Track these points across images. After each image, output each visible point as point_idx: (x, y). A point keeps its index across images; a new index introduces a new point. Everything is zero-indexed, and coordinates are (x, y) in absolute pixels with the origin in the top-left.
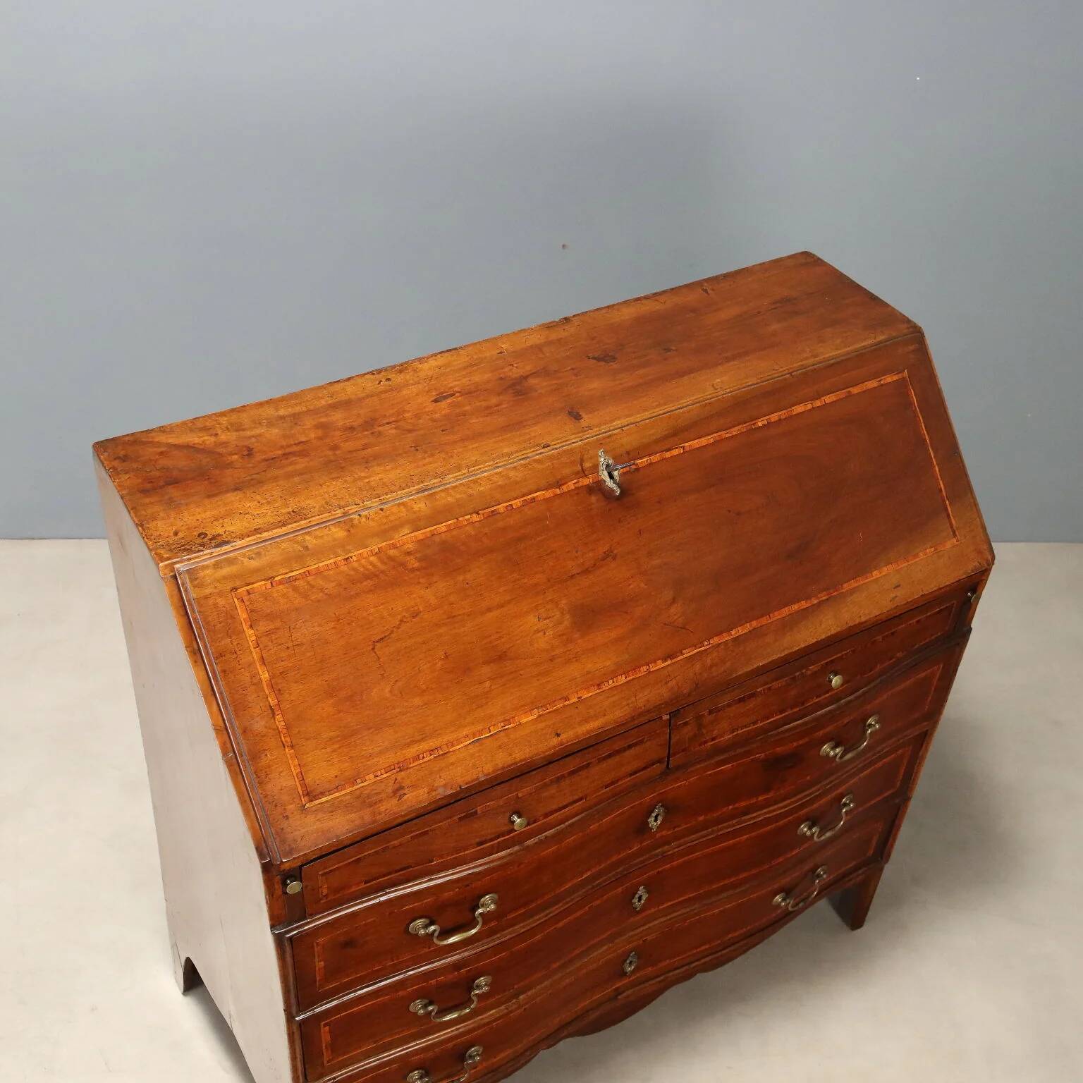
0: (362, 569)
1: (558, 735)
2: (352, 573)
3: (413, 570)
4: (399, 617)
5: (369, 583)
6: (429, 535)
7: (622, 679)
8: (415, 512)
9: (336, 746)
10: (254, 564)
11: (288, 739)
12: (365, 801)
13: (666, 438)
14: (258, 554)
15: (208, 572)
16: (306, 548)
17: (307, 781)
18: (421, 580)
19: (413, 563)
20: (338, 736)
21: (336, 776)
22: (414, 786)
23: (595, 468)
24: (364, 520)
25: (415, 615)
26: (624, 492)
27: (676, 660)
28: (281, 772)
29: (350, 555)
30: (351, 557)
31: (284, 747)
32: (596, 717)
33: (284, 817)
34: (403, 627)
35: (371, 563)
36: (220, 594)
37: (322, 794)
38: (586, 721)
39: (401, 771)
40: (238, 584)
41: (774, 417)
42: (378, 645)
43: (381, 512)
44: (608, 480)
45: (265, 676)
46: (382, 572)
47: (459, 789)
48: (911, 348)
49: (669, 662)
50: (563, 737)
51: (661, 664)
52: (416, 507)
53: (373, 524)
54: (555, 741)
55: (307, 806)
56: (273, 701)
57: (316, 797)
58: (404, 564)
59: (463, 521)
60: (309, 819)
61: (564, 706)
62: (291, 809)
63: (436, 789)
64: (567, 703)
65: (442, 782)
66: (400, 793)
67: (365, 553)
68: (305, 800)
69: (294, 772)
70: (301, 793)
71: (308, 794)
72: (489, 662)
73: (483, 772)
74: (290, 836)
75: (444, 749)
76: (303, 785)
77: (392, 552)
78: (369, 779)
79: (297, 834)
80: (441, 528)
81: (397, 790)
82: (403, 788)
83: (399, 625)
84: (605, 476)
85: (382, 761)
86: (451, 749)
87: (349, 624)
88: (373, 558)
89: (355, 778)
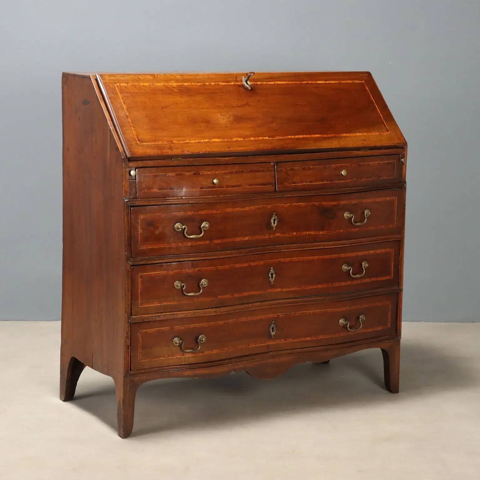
0: (158, 88)
2: (154, 88)
3: (176, 92)
4: (171, 103)
5: (160, 92)
6: (181, 85)
7: (252, 139)
8: (176, 78)
9: (149, 131)
10: (122, 78)
11: (133, 125)
12: (160, 147)
13: (267, 78)
14: (123, 76)
15: (107, 77)
16: (139, 79)
18: (179, 95)
19: (176, 90)
20: (150, 129)
21: (149, 139)
22: (177, 149)
23: (241, 81)
24: (159, 76)
25: (177, 104)
26: (252, 89)
27: (273, 138)
28: (130, 133)
30: (155, 84)
31: (131, 127)
32: (244, 147)
33: (131, 144)
34: (172, 106)
35: (161, 87)
36: (111, 83)
37: (144, 142)
38: (240, 146)
39: (172, 143)
40: (116, 82)
41: (310, 82)
42: (163, 108)
43: (165, 75)
44: (246, 85)
45: (125, 107)
46: (165, 90)
47: (193, 153)
48: (366, 75)
49: (271, 138)
50: (231, 149)
51: (267, 138)
52: (177, 77)
53: (161, 78)
54: (228, 149)
55: (139, 144)
56: (127, 114)
57: (142, 142)
58: (173, 90)
59: (193, 84)
60: (140, 147)
61: (231, 141)
62: (133, 143)
63: (184, 151)
64: (232, 140)
65: (187, 150)
66: (172, 149)
67: (159, 84)
68: (138, 142)
69: (135, 134)
70: (137, 140)
71: (139, 141)
72: (203, 122)
73: (201, 151)
74: (133, 150)
75: (187, 141)
76: (138, 138)
77: (169, 86)
78: (160, 142)
79: (136, 150)
80: (186, 84)
81: (170, 148)
82: (172, 148)
83: (171, 105)
84: (245, 83)
85: (165, 139)
86: (190, 142)
87: (154, 101)
88: (162, 86)
89: (156, 141)
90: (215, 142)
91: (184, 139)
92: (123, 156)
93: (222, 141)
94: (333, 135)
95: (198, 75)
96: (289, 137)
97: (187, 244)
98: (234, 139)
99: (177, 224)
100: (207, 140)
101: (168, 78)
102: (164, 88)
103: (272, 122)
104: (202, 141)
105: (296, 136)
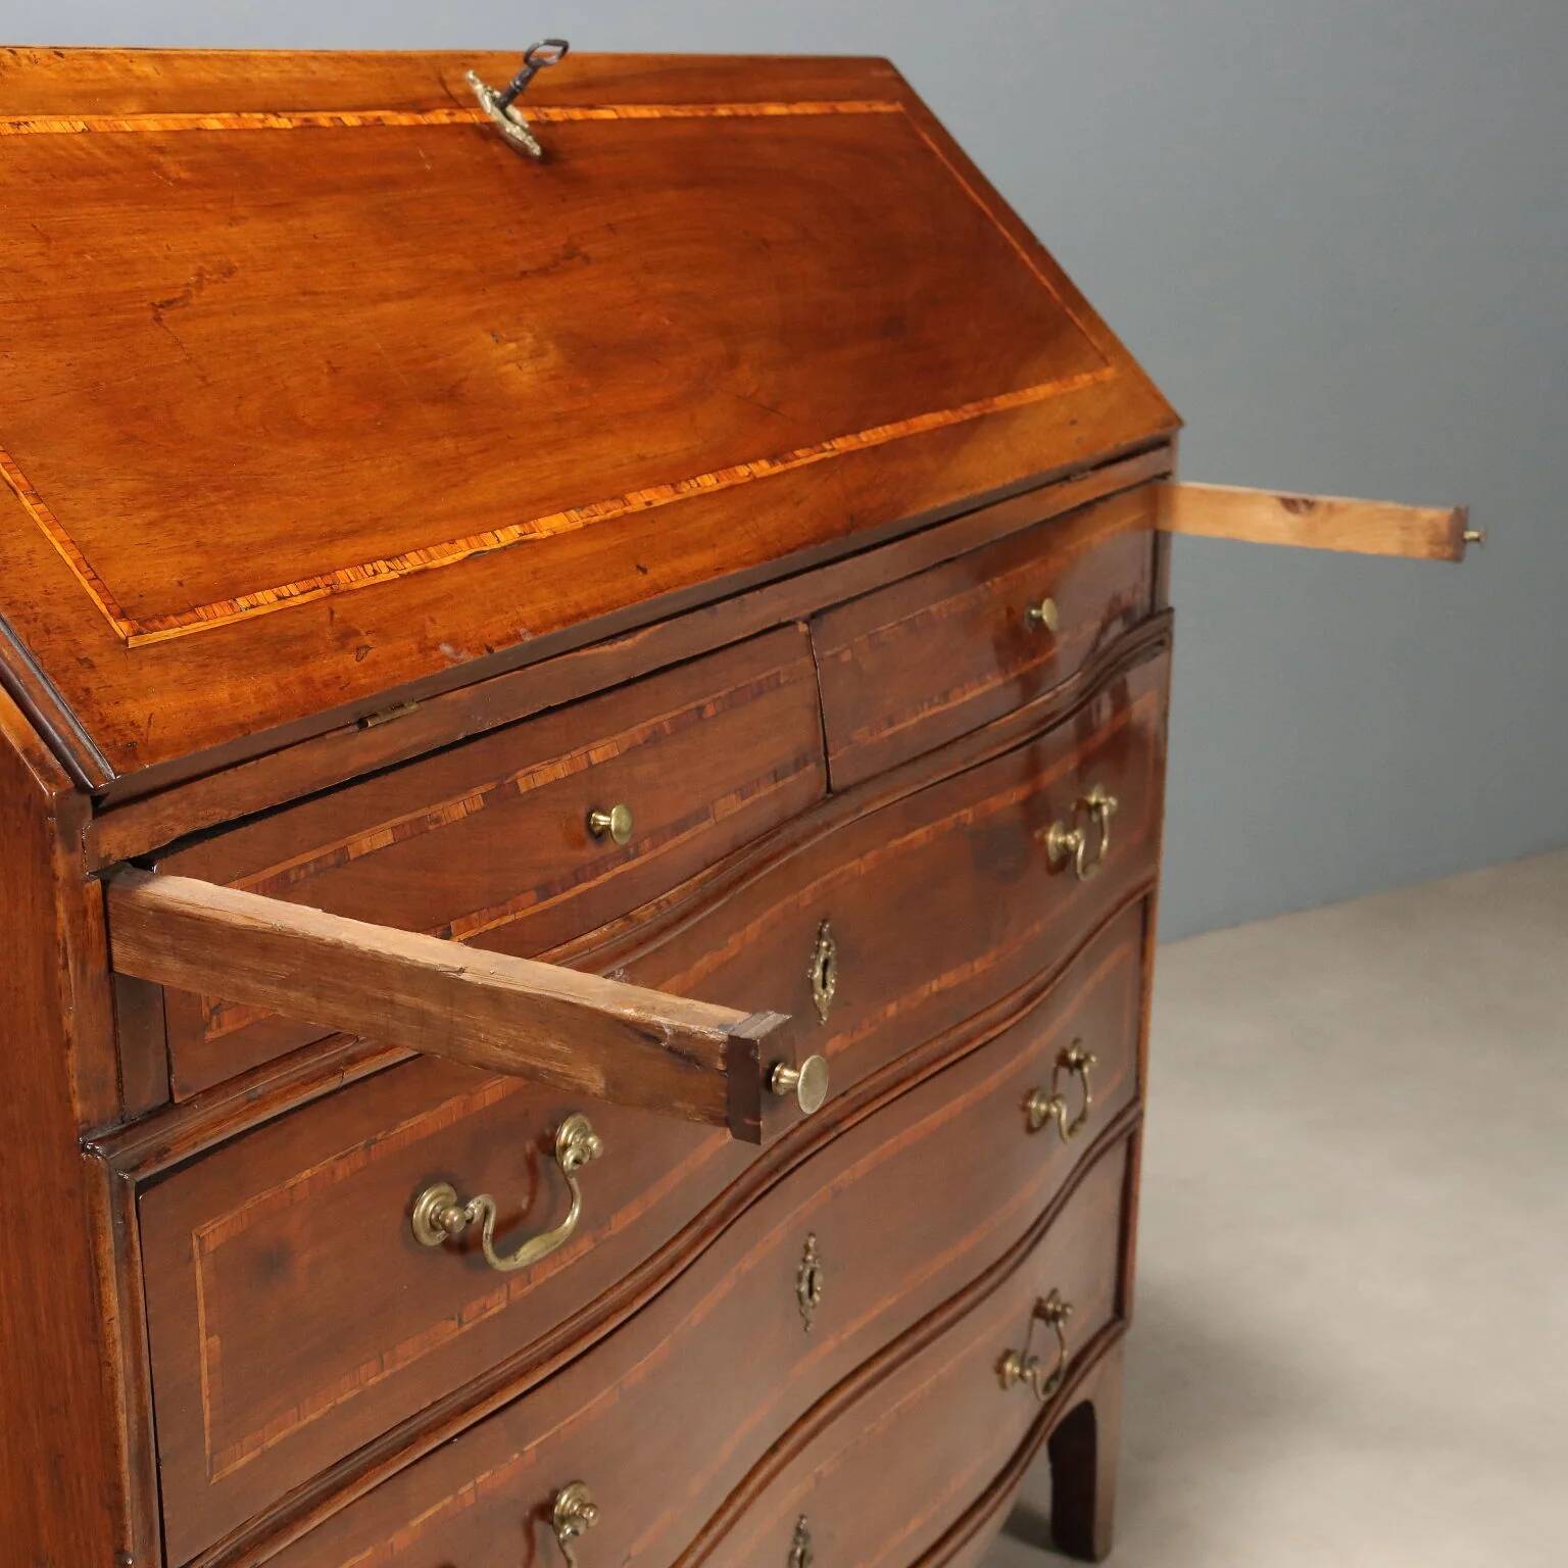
0: (62, 153)
1: (644, 571)
2: (41, 154)
3: (181, 183)
4: (192, 268)
5: (92, 185)
6: (190, 127)
7: (708, 482)
8: (138, 78)
9: (152, 514)
11: (20, 477)
17: (107, 583)
18: (210, 206)
19: (175, 168)
20: (147, 493)
21: (180, 584)
22: (383, 634)
24: (25, 61)
25: (230, 271)
26: (548, 156)
27: (789, 466)
28: (33, 552)
29: (22, 119)
30: (26, 123)
31: (16, 494)
32: (701, 546)
33: (78, 659)
34: (209, 291)
37: (161, 618)
38: (685, 549)
39: (334, 594)
41: (740, 110)
42: (166, 315)
43: (59, 58)
44: (508, 125)
46: (113, 169)
47: (485, 652)
49: (779, 468)
51: (763, 468)
53: (49, 75)
54: (643, 581)
55: (132, 643)
57: (144, 625)
58: (157, 167)
59: (254, 120)
60: (150, 673)
61: (626, 514)
62: (91, 639)
63: (435, 648)
64: (629, 509)
65: (444, 633)
66: (353, 642)
67: (58, 125)
68: (121, 628)
69: (70, 562)
70: (103, 608)
71: (122, 615)
72: (434, 401)
73: (522, 622)
74: (112, 712)
75: (412, 563)
76: (103, 591)
77: (118, 138)
78: (266, 600)
79: (135, 711)
80: (212, 122)
81: (346, 637)
82: (357, 633)
83: (199, 286)
84: (495, 115)
85: (283, 562)
86: (430, 565)
87: (80, 253)
88: (77, 138)
89: (229, 592)
90: (556, 539)
91: (385, 544)
92: (50, 776)
93: (588, 526)
94: (970, 411)
95: (246, 59)
96: (841, 444)
97: (485, 1309)
98: (638, 501)
99: (426, 1197)
100: (510, 535)
101: (90, 75)
102: (98, 153)
103: (732, 361)
104: (491, 542)
105: (863, 436)
